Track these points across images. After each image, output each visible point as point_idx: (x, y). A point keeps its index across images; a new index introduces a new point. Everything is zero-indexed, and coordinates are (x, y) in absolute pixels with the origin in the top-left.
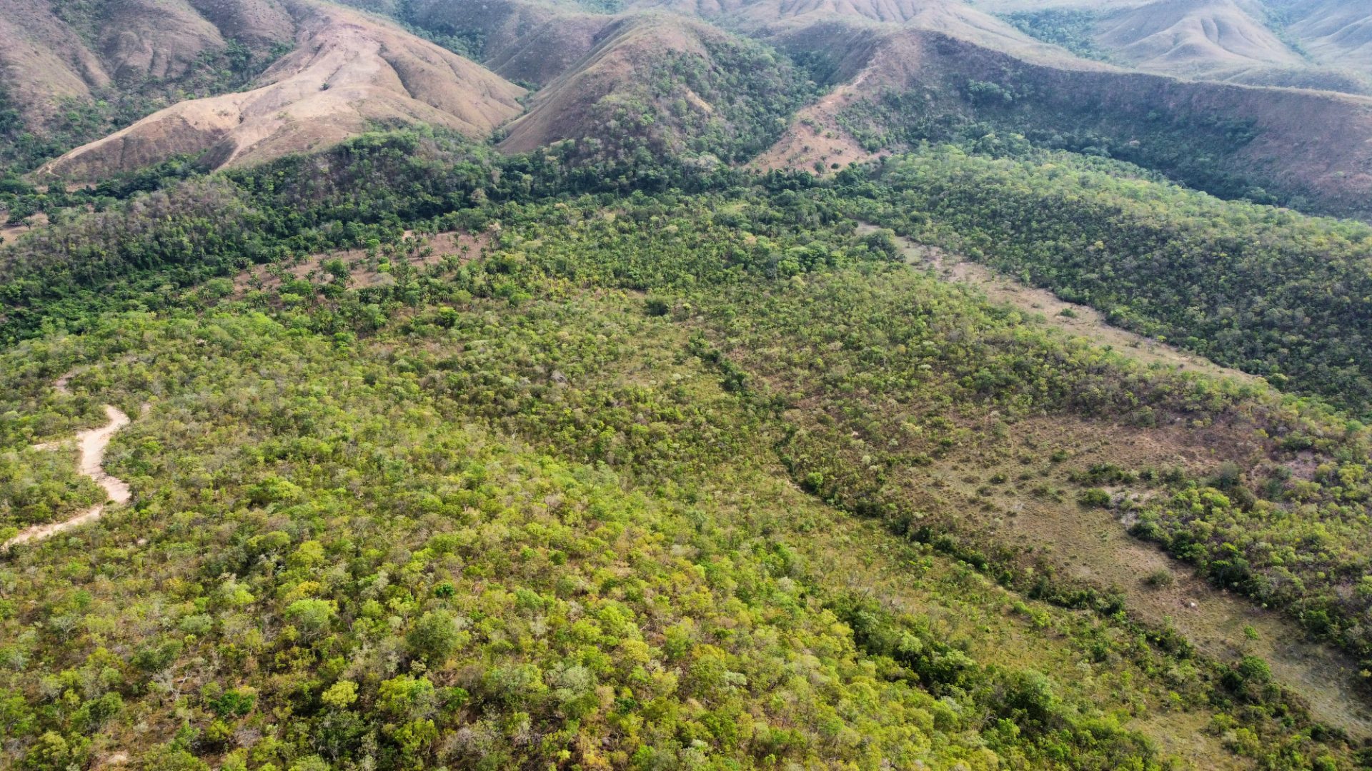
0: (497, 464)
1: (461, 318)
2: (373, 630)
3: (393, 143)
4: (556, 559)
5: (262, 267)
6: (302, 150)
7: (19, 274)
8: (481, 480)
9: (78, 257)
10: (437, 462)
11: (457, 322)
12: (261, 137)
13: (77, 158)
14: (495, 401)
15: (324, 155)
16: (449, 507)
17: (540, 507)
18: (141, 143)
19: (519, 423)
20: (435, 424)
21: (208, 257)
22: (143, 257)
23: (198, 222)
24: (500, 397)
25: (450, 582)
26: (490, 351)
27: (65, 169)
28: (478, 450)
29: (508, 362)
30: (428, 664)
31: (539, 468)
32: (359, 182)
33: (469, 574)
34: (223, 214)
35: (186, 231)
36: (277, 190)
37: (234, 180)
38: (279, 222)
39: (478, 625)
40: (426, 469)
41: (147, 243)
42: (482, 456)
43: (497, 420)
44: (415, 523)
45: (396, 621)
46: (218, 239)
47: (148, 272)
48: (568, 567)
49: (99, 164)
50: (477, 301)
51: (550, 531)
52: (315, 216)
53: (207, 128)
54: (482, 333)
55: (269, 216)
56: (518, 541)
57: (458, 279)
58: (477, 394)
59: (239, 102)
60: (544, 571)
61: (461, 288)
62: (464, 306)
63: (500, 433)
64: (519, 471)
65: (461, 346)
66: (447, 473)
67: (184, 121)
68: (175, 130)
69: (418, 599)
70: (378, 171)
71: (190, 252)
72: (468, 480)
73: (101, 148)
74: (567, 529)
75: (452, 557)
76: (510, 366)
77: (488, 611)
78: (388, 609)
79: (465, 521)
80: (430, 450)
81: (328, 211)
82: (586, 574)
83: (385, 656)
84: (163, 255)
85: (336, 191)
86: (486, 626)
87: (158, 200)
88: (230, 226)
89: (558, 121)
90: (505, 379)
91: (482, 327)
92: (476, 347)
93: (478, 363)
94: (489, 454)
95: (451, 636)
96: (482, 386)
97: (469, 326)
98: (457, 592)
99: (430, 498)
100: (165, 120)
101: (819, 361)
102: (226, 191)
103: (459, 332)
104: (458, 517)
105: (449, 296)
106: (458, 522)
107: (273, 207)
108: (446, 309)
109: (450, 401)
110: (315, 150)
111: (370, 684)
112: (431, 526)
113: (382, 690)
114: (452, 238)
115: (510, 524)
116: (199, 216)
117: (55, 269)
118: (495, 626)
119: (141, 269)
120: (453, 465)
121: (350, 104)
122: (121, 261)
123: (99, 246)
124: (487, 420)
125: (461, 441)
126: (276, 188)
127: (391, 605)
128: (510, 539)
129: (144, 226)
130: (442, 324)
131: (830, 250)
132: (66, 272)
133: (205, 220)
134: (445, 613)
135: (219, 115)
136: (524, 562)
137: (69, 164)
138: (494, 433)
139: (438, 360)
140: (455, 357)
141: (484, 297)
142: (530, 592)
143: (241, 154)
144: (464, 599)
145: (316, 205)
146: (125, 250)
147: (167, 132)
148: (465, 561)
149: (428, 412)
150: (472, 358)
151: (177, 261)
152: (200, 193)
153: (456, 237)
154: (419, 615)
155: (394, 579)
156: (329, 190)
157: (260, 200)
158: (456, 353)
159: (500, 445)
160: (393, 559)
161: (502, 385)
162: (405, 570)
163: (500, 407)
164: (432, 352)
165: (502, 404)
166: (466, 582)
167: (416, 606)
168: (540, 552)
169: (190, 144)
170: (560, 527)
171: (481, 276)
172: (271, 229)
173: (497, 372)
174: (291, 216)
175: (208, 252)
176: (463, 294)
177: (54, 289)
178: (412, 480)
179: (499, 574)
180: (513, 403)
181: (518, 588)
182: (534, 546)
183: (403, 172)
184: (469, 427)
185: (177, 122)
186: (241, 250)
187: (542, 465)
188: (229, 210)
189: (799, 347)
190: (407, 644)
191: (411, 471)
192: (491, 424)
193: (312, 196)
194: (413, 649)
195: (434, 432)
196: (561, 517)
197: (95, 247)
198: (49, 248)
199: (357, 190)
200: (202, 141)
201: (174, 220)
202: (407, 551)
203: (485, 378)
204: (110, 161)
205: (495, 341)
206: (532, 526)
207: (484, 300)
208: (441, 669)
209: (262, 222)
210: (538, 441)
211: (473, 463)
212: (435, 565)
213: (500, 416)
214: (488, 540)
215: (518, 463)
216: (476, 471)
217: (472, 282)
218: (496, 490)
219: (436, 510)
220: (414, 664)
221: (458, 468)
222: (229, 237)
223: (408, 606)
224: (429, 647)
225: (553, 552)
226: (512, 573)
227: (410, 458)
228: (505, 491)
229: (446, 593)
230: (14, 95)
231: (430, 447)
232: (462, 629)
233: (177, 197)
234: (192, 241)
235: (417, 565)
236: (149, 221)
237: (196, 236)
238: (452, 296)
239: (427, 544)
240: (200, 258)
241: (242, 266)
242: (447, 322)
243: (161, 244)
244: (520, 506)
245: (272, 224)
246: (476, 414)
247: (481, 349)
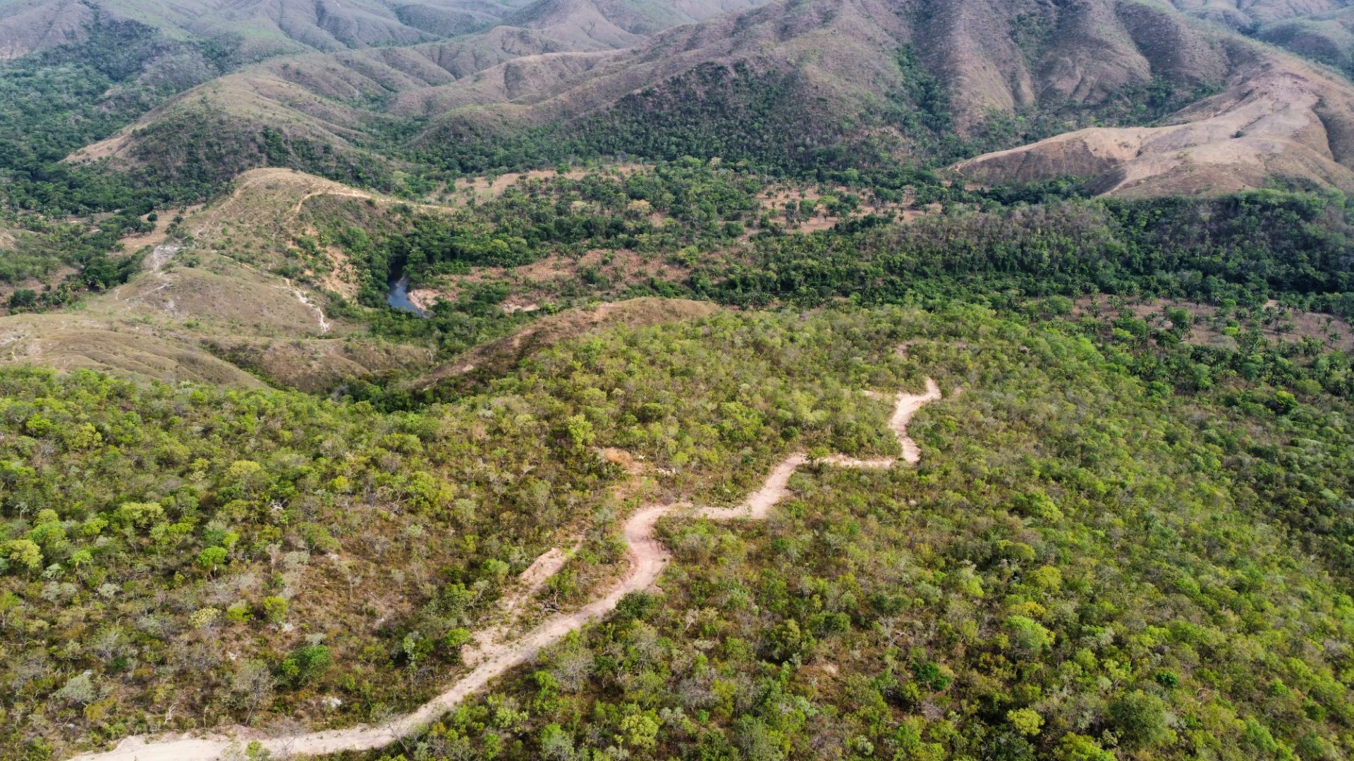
0: (1279, 578)
1: (1299, 409)
2: (1079, 679)
3: (1292, 205)
4: (1312, 712)
5: (1106, 297)
6: (1189, 193)
7: (904, 249)
8: (1253, 588)
9: (953, 247)
10: (1212, 548)
11: (1293, 411)
12: (1153, 174)
13: (983, 162)
14: (1305, 511)
15: (1210, 203)
16: (1205, 598)
17: (1314, 646)
18: (1040, 159)
19: (1325, 546)
20: (1225, 508)
21: (1059, 274)
22: (1004, 260)
23: (1063, 240)
24: (1314, 509)
25: (1175, 673)
26: (1320, 456)
27: (969, 170)
28: (1264, 554)
29: (1339, 475)
30: (1121, 741)
31: (1332, 604)
32: (1237, 237)
33: (1200, 676)
34: (1088, 239)
35: (1049, 246)
36: (1148, 228)
37: (1111, 209)
38: (1138, 258)
39: (1189, 732)
40: (1196, 549)
41: (1013, 249)
42: (1265, 563)
43: (1299, 532)
44: (1162, 597)
45: (1105, 682)
46: (1075, 260)
47: (1003, 274)
48: (1324, 728)
49: (998, 170)
50: (1327, 396)
51: (1317, 678)
52: (1176, 261)
53: (1104, 156)
54: (1320, 433)
55: (1131, 250)
56: (1271, 670)
57: (1312, 366)
58: (1287, 495)
59: (1143, 136)
60: (1290, 717)
61: (1313, 377)
62: (1308, 397)
63: (1297, 547)
64: (1304, 597)
65: (1287, 439)
66: (1217, 563)
67: (1085, 146)
68: (1074, 153)
69: (1136, 673)
70: (1263, 230)
71: (1045, 266)
72: (1239, 580)
73: (1005, 158)
74: (1339, 685)
75: (1188, 650)
76: (1339, 481)
77: (1207, 725)
78: (1101, 666)
79: (1218, 621)
80: (1207, 532)
81: (1192, 259)
82: (1343, 746)
83: (1081, 710)
84: (1021, 262)
85: (1208, 242)
86: (1198, 738)
87: (1035, 213)
88: (1090, 251)
90: (1327, 492)
91: (1321, 426)
92: (1305, 446)
93: (1301, 463)
94: (1275, 564)
95: (1155, 727)
96: (1295, 490)
97: (1306, 420)
98: (1179, 688)
99: (1188, 580)
100: (1068, 142)
102: (1098, 218)
103: (1290, 423)
104: (1212, 613)
105: (1293, 381)
106: (1210, 619)
107: (1138, 243)
108: (1285, 394)
109: (1251, 491)
110: (1203, 195)
111: (1056, 727)
112: (1179, 609)
113: (1065, 739)
114: (1323, 321)
115: (1269, 648)
116: (1065, 235)
117: (932, 252)
118: (1209, 744)
119: (998, 270)
120: (1228, 558)
121: (1258, 156)
122: (985, 258)
123: (971, 242)
124: (1286, 527)
125: (1246, 537)
126: (1148, 225)
127: (1106, 665)
128: (1263, 664)
129: (1015, 233)
130: (1273, 408)
132: (939, 257)
133: (1070, 240)
134: (1158, 701)
135: (1120, 145)
136: (1270, 695)
137: (975, 166)
138: (1290, 545)
139: (1254, 443)
140: (1275, 448)
141: (1338, 394)
142: (1264, 731)
143: (1126, 186)
144: (1187, 700)
145: (1183, 250)
146: (992, 250)
147: (1066, 153)
148: (1202, 660)
149: (1221, 493)
150: (1295, 455)
151: (1031, 271)
152: (1074, 214)
153: (1329, 321)
154: (1131, 689)
155: (1118, 641)
156: (1202, 238)
157: (1128, 233)
158: (1278, 443)
159: (1292, 560)
160: (1126, 622)
161: (1321, 497)
162: (1133, 638)
163: (1308, 520)
164: (1251, 434)
165: (1313, 517)
166: (1194, 682)
167: (1131, 679)
168: (1294, 694)
169: (1083, 167)
170: (1332, 680)
171: (1343, 371)
172: (1127, 263)
173: (1321, 481)
174: (1152, 255)
175: (1061, 270)
176: (1312, 385)
177: (925, 268)
178: (1176, 553)
179: (1235, 693)
180: (1327, 522)
181: (1252, 719)
182: (1289, 684)
183: (1292, 237)
184: (1262, 527)
185: (1079, 145)
186: (1090, 274)
187: (1337, 603)
188: (1094, 236)
190: (1106, 710)
191: (1179, 544)
192: (1289, 533)
193: (1182, 241)
194: (1112, 718)
195: (1220, 516)
196: (1337, 670)
197: (969, 242)
198: (934, 233)
199: (1232, 245)
200: (1095, 167)
201: (1042, 233)
202: (1143, 621)
203: (1303, 482)
204: (1008, 170)
205: (1330, 446)
206: (1296, 663)
207: (1336, 398)
208: (1133, 753)
209: (1122, 254)
210: (1342, 574)
211: (1251, 565)
212: (1167, 649)
213: (1304, 529)
214: (1236, 652)
215: (1307, 588)
216: (1251, 574)
217: (1328, 375)
218: (1268, 605)
219: (1190, 595)
220: (1106, 732)
221: (1232, 564)
222: (1086, 261)
223: (1122, 674)
224: (1129, 726)
225: (1311, 702)
226: (1250, 700)
227: (1183, 531)
228: (1278, 610)
229: (1168, 683)
230: (954, 101)
231: (1210, 529)
232: (1171, 727)
233: (1052, 214)
234: (1051, 256)
235: (1148, 640)
236: (1021, 229)
237: (1056, 253)
238: (1299, 383)
239: (1167, 624)
240: (1052, 274)
241: (1087, 291)
242: (1280, 409)
243: (1023, 252)
244: (1290, 634)
245: (1130, 258)
246: (1276, 516)
247: (1310, 449)
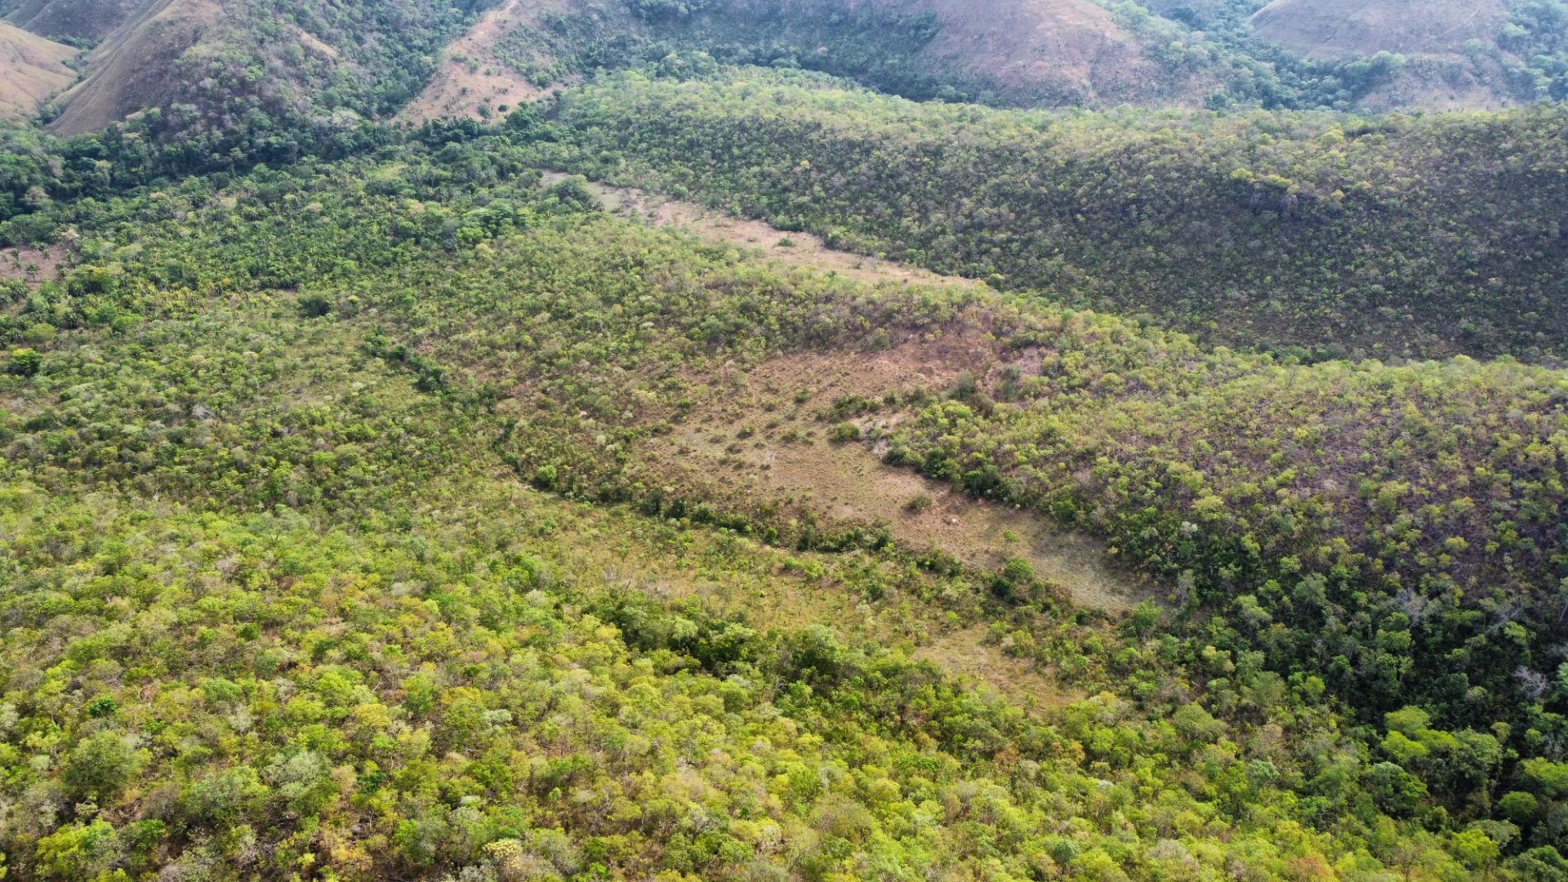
0: (140, 536)
1: (47, 360)
2: (11, 781)
4: (247, 634)
8: (123, 561)
10: (55, 550)
11: (41, 366)
14: (120, 458)
16: (84, 602)
17: (211, 576)
19: (161, 480)
20: (40, 503)
24: (126, 451)
25: (107, 694)
26: (99, 396)
28: (111, 523)
29: (127, 406)
30: (100, 802)
31: (200, 529)
33: (131, 680)
39: (158, 738)
40: (40, 562)
42: (117, 531)
43: (127, 481)
44: (40, 633)
45: (41, 761)
48: (265, 640)
50: (65, 334)
51: (232, 602)
54: (82, 374)
56: (191, 624)
57: (30, 309)
58: (93, 453)
60: (234, 652)
61: (38, 321)
62: (47, 344)
63: (136, 497)
64: (173, 538)
65: (55, 396)
66: (72, 561)
69: (67, 727)
72: (104, 563)
74: (253, 595)
75: (104, 664)
76: (132, 411)
77: (170, 718)
78: (25, 749)
79: (112, 615)
80: (39, 538)
82: (290, 643)
83: (36, 809)
86: (169, 735)
89: (132, 85)
90: (128, 428)
91: (80, 366)
92: (77, 395)
93: (85, 414)
94: (127, 526)
95: (124, 760)
96: (97, 443)
97: (61, 368)
98: (120, 705)
99: (53, 597)
101: (527, 338)
103: (48, 379)
104: (100, 612)
105: (21, 334)
106: (103, 619)
108: (21, 352)
109: (55, 469)
111: (21, 849)
112: (64, 633)
113: (40, 852)
114: (9, 257)
115: (175, 606)
118: (182, 733)
120: (78, 549)
124: (114, 484)
125: (81, 518)
127: (29, 744)
128: (179, 624)
130: (20, 372)
131: (515, 208)
134: (108, 734)
136: (204, 647)
138: (128, 499)
139: (25, 419)
140: (49, 412)
141: (75, 327)
142: (221, 681)
144: (134, 710)
148: (123, 664)
149: (26, 489)
150: (74, 409)
153: (15, 254)
154: (72, 745)
155: (25, 710)
158: (49, 406)
159: (139, 512)
160: (18, 685)
161: (126, 436)
162: (39, 696)
163: (128, 465)
164: (15, 410)
165: (131, 459)
166: (129, 690)
167: (66, 736)
168: (223, 631)
170: (244, 594)
171: (64, 301)
173: (115, 421)
176: (42, 329)
178: (22, 579)
179: (174, 670)
180: (147, 456)
181: (204, 680)
182: (214, 625)
184: (90, 498)
187: (204, 525)
189: (500, 327)
190: (63, 786)
191: (18, 568)
192: (120, 487)
194: (74, 788)
195: (41, 513)
196: (242, 582)
202: (36, 670)
203: (99, 431)
205: (102, 382)
206: (206, 602)
207: (75, 332)
208: (119, 803)
210: (191, 497)
211: (106, 541)
212: (81, 679)
213: (131, 476)
214: (149, 631)
215: (170, 529)
216: (112, 550)
217: (52, 311)
218: (147, 568)
219: (67, 610)
220: (80, 808)
221: (87, 552)
223: (54, 737)
224: (96, 781)
225: (241, 626)
226: (191, 664)
227: (12, 552)
228: (160, 566)
229: (106, 709)
231: (41, 533)
232: (137, 748)
235: (55, 685)
238: (28, 333)
239: (63, 655)
242: (28, 369)
244: (184, 580)
246: (96, 479)
247: (85, 395)
